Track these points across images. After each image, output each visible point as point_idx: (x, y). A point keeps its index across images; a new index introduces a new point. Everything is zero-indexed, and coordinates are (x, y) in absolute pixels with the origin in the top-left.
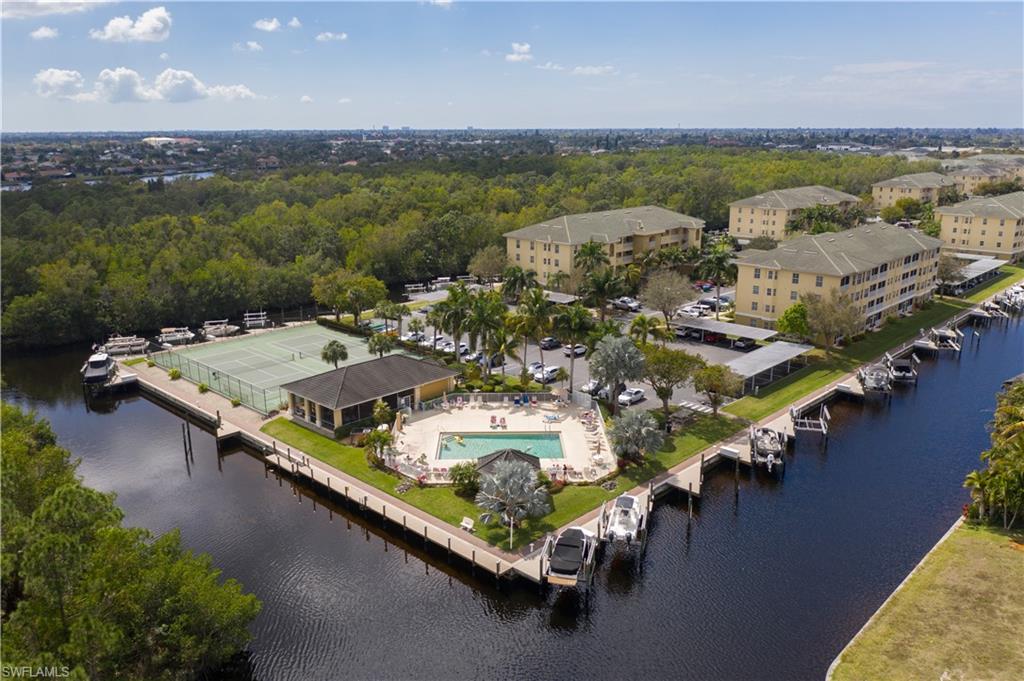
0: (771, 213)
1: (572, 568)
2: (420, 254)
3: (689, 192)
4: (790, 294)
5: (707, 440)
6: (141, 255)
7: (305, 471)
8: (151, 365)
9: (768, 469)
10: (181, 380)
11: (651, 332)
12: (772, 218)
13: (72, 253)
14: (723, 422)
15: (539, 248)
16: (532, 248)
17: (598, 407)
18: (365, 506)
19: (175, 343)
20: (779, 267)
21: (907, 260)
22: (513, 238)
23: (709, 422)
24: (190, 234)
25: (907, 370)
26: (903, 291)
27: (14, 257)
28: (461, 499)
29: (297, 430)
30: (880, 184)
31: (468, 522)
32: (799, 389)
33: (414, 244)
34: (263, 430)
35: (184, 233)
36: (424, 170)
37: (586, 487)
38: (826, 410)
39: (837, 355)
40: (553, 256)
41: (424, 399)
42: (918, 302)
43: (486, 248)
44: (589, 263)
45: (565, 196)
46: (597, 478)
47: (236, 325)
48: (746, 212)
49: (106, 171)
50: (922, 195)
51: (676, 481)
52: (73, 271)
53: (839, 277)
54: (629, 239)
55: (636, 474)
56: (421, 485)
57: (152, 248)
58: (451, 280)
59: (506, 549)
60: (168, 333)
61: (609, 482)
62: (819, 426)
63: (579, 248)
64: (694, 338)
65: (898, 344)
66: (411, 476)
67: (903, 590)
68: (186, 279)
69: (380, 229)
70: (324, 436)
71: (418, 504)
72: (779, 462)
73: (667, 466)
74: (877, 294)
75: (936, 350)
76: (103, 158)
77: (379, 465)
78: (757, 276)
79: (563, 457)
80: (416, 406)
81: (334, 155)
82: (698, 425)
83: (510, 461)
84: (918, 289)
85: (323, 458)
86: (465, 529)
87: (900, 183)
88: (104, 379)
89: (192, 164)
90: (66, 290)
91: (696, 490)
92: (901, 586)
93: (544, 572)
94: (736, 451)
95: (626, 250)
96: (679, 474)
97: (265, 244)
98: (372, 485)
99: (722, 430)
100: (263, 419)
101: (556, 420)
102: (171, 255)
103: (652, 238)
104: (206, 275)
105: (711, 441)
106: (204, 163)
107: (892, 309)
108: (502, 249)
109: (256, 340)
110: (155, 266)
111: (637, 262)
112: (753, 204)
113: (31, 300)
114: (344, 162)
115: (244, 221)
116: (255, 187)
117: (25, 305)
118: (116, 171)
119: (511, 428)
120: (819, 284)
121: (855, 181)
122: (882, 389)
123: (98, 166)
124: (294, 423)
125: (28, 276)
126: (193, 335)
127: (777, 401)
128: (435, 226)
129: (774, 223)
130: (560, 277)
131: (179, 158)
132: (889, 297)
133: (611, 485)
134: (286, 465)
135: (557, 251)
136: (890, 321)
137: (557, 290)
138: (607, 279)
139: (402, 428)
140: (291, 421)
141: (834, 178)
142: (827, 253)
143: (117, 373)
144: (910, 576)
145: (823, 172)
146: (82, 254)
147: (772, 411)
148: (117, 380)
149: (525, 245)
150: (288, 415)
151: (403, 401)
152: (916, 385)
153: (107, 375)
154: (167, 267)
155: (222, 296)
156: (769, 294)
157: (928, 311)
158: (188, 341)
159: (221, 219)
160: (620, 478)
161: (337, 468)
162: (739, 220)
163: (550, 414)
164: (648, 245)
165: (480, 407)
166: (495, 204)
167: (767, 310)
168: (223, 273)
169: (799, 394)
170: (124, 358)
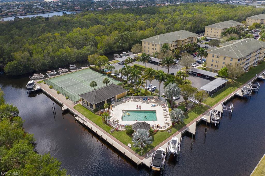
0: (217, 30)
1: (159, 165)
2: (118, 44)
3: (193, 21)
4: (223, 63)
5: (197, 114)
6: (42, 48)
7: (85, 123)
8: (45, 84)
9: (215, 125)
10: (53, 89)
11: (182, 76)
12: (217, 31)
13: (22, 49)
14: (202, 107)
15: (151, 45)
16: (149, 45)
17: (167, 102)
18: (101, 137)
19: (51, 75)
20: (220, 55)
21: (257, 50)
22: (143, 41)
23: (198, 107)
24: (55, 40)
25: (256, 87)
26: (255, 59)
27: (7, 50)
28: (128, 136)
29: (83, 108)
30: (249, 18)
31: (130, 145)
32: (224, 94)
33: (116, 41)
34: (74, 108)
35: (53, 40)
36: (119, 13)
37: (163, 132)
38: (232, 104)
39: (235, 81)
40: (155, 47)
41: (118, 99)
42: (259, 62)
43: (136, 45)
44: (165, 50)
45: (158, 23)
46: (166, 129)
47: (67, 69)
48: (210, 29)
49: (34, 12)
50: (261, 21)
51: (188, 129)
52: (23, 55)
53: (237, 59)
54: (176, 41)
55: (177, 127)
56: (117, 130)
57: (44, 45)
58: (126, 53)
59: (140, 155)
60: (49, 73)
61: (170, 130)
62: (229, 109)
63: (162, 46)
64: (194, 74)
65: (253, 77)
66: (114, 127)
67: (254, 173)
68: (54, 55)
69: (106, 37)
70: (90, 111)
71: (116, 137)
72: (218, 123)
73: (186, 124)
74: (248, 62)
75: (264, 79)
76: (34, 7)
77: (106, 122)
78: (213, 57)
79: (157, 121)
80: (116, 101)
81: (96, 5)
82: (195, 108)
83: (142, 129)
84: (259, 58)
85: (90, 118)
86: (129, 147)
87: (255, 18)
88: (32, 89)
89: (57, 9)
90: (22, 60)
91: (194, 133)
92: (253, 172)
93: (151, 164)
94: (206, 119)
95: (176, 44)
96: (189, 127)
97: (75, 42)
98: (104, 129)
99: (201, 110)
100: (75, 104)
101: (155, 106)
102: (50, 48)
103: (183, 41)
104: (59, 54)
105: (199, 114)
106: (60, 9)
107: (252, 65)
108: (140, 44)
109: (73, 75)
110: (45, 51)
111: (178, 49)
112: (212, 27)
113: (12, 63)
114: (98, 8)
115: (70, 34)
116: (73, 19)
117: (11, 64)
118: (37, 12)
119: (142, 109)
120: (231, 60)
121: (241, 16)
122: (248, 95)
123: (32, 11)
124: (83, 106)
125: (11, 56)
126: (56, 73)
127: (218, 99)
128: (122, 35)
130: (157, 53)
131: (54, 7)
132: (251, 62)
133: (170, 131)
134: (80, 121)
135: (156, 46)
136: (251, 68)
137: (156, 57)
138: (170, 59)
139: (112, 109)
140: (82, 105)
141: (235, 15)
142: (234, 50)
143: (36, 86)
144: (256, 168)
145: (232, 13)
146: (26, 48)
147: (216, 102)
148: (36, 89)
149: (147, 44)
150: (81, 103)
151: (112, 100)
152: (258, 92)
153: (33, 88)
154: (49, 52)
155: (64, 59)
156: (216, 62)
157: (262, 64)
158: (55, 75)
159: (63, 34)
160: (173, 128)
161: (94, 123)
162: (208, 31)
163: (153, 104)
164: (182, 43)
165: (134, 101)
166: (139, 27)
167: (216, 67)
168: (64, 53)
169: (224, 96)
170: (38, 81)
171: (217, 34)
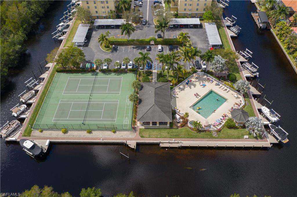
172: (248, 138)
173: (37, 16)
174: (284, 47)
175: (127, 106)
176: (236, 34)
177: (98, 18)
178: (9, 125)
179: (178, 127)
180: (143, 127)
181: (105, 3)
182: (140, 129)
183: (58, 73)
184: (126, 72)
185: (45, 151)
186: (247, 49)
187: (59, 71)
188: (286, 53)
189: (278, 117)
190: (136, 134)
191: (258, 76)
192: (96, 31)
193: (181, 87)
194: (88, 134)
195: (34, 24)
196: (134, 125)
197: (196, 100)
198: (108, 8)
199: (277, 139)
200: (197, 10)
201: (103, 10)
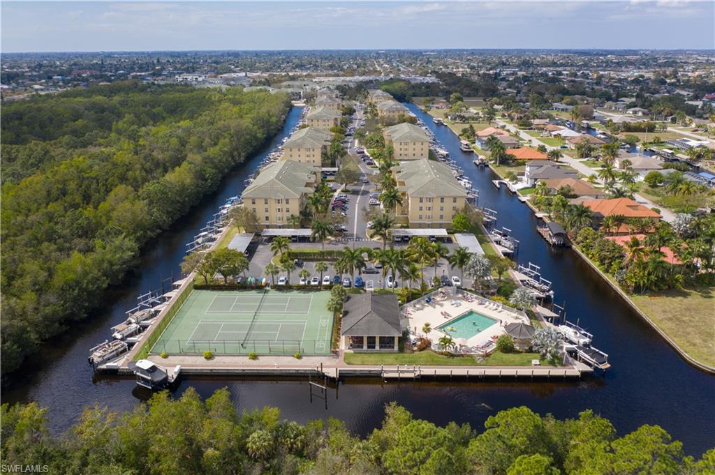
0: (311, 150)
4: (440, 208)
12: (312, 153)
15: (273, 202)
16: (267, 203)
20: (435, 196)
22: (248, 198)
31: (535, 361)
40: (285, 206)
48: (295, 150)
50: (334, 122)
53: (465, 197)
54: (306, 186)
71: (500, 364)
78: (421, 201)
86: (535, 365)
87: (321, 116)
112: (299, 145)
120: (455, 201)
124: (359, 353)
129: (314, 156)
134: (407, 375)
140: (355, 353)
149: (260, 202)
150: (346, 350)
156: (429, 210)
162: (291, 156)
167: (429, 218)
170: (124, 359)
171: (312, 159)
172: (540, 365)
173: (159, 227)
174: (595, 265)
175: (322, 327)
176: (512, 250)
177: (268, 227)
178: (109, 346)
179: (414, 351)
180: (352, 351)
181: (284, 202)
182: (345, 353)
183: (196, 291)
184: (320, 290)
185: (173, 381)
186: (530, 264)
187: (197, 288)
188: (601, 272)
189: (589, 337)
190: (338, 360)
191: (552, 296)
192: (263, 244)
193: (418, 306)
194: (252, 361)
195: (151, 238)
196: (335, 348)
197: (444, 321)
198: (288, 211)
199: (589, 365)
200: (441, 217)
201: (279, 215)
